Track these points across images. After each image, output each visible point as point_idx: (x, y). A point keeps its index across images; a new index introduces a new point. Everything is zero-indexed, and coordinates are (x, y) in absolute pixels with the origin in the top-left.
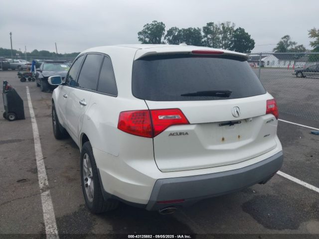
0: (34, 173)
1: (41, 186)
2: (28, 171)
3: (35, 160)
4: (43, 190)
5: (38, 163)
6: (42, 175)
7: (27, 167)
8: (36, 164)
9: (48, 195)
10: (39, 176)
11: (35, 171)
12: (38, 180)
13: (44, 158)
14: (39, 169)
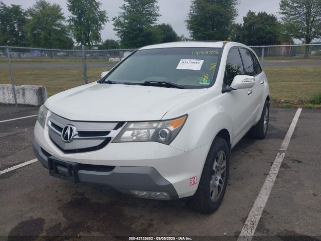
0: (285, 164)
1: (284, 154)
2: (291, 168)
3: (278, 176)
4: (284, 151)
5: (277, 172)
6: (279, 160)
7: (290, 172)
8: (280, 172)
9: (282, 148)
10: (282, 160)
11: (283, 165)
12: (284, 158)
13: (266, 175)
14: (279, 166)
